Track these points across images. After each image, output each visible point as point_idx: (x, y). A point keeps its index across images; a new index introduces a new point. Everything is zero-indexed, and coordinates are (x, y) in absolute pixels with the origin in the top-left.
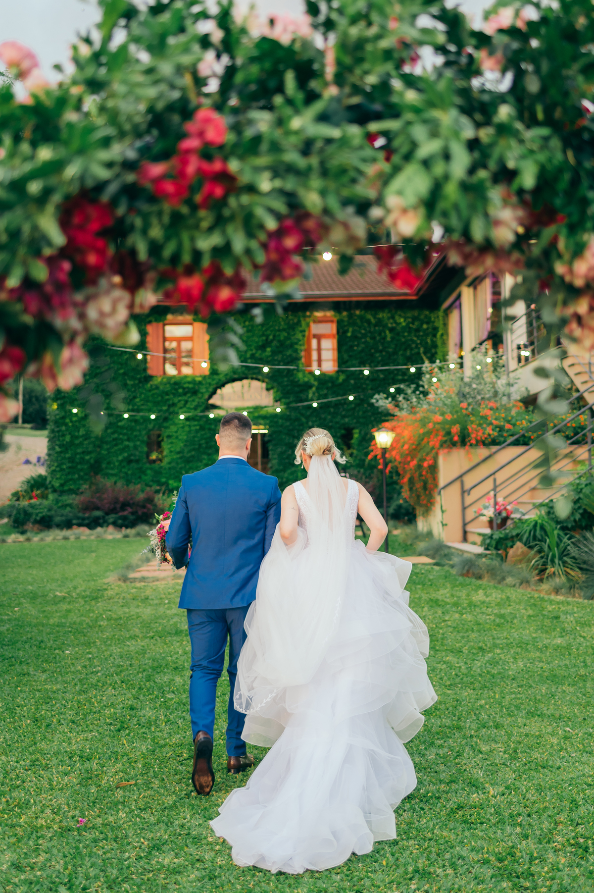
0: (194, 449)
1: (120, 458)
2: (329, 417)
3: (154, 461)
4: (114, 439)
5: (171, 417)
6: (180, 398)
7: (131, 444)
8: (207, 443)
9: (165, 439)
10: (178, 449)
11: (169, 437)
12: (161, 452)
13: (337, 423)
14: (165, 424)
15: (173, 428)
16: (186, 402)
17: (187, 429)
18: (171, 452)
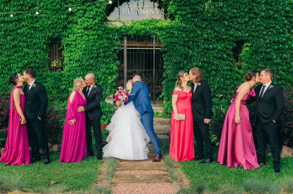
0: (92, 58)
1: (20, 65)
2: (223, 30)
3: (56, 69)
4: (15, 46)
5: (70, 26)
6: (79, 8)
7: (31, 52)
8: (104, 52)
9: (65, 48)
10: (77, 58)
11: (68, 44)
12: (63, 60)
13: (231, 35)
14: (65, 33)
15: (72, 37)
16: (85, 11)
17: (85, 38)
18: (70, 60)
